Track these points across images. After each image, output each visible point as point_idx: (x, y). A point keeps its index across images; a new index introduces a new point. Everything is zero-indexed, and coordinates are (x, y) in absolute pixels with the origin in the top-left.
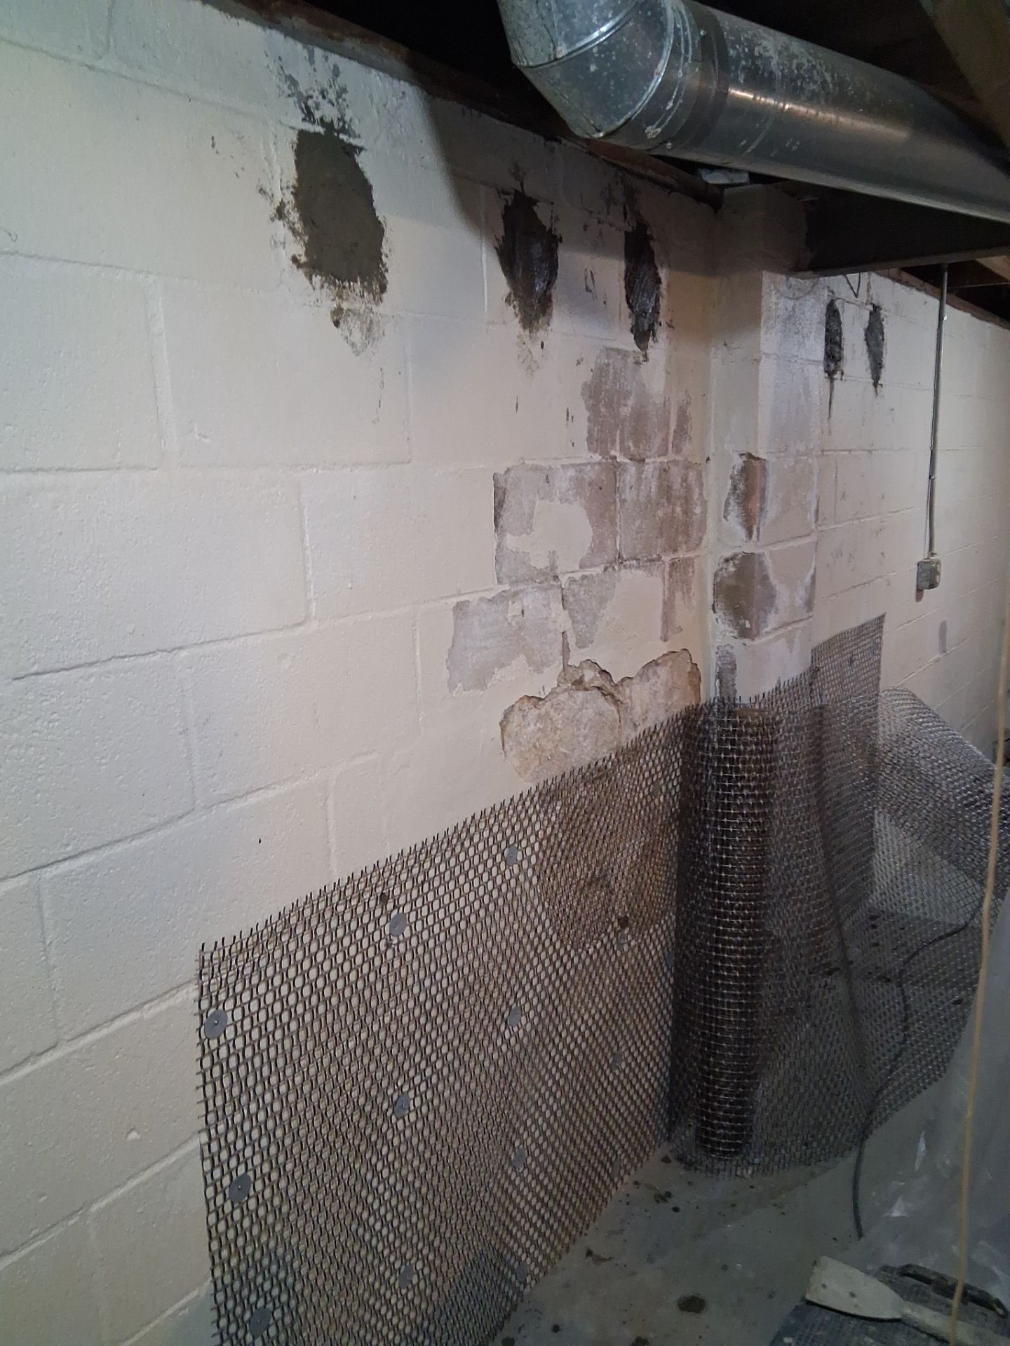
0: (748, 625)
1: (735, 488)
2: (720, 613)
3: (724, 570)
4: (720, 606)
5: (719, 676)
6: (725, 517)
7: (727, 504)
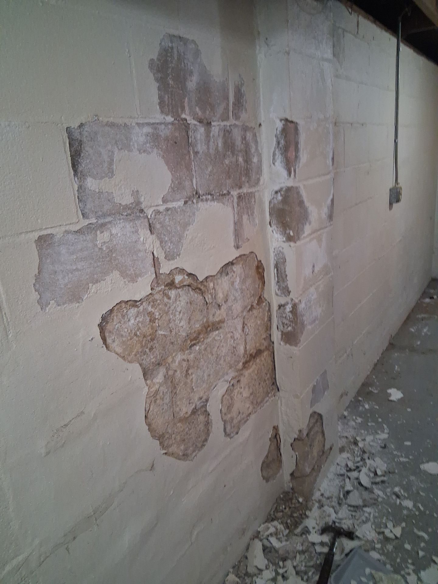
0: (292, 234)
1: (278, 143)
2: (274, 227)
3: (275, 199)
4: (274, 222)
5: (276, 266)
6: (274, 164)
7: (274, 154)
